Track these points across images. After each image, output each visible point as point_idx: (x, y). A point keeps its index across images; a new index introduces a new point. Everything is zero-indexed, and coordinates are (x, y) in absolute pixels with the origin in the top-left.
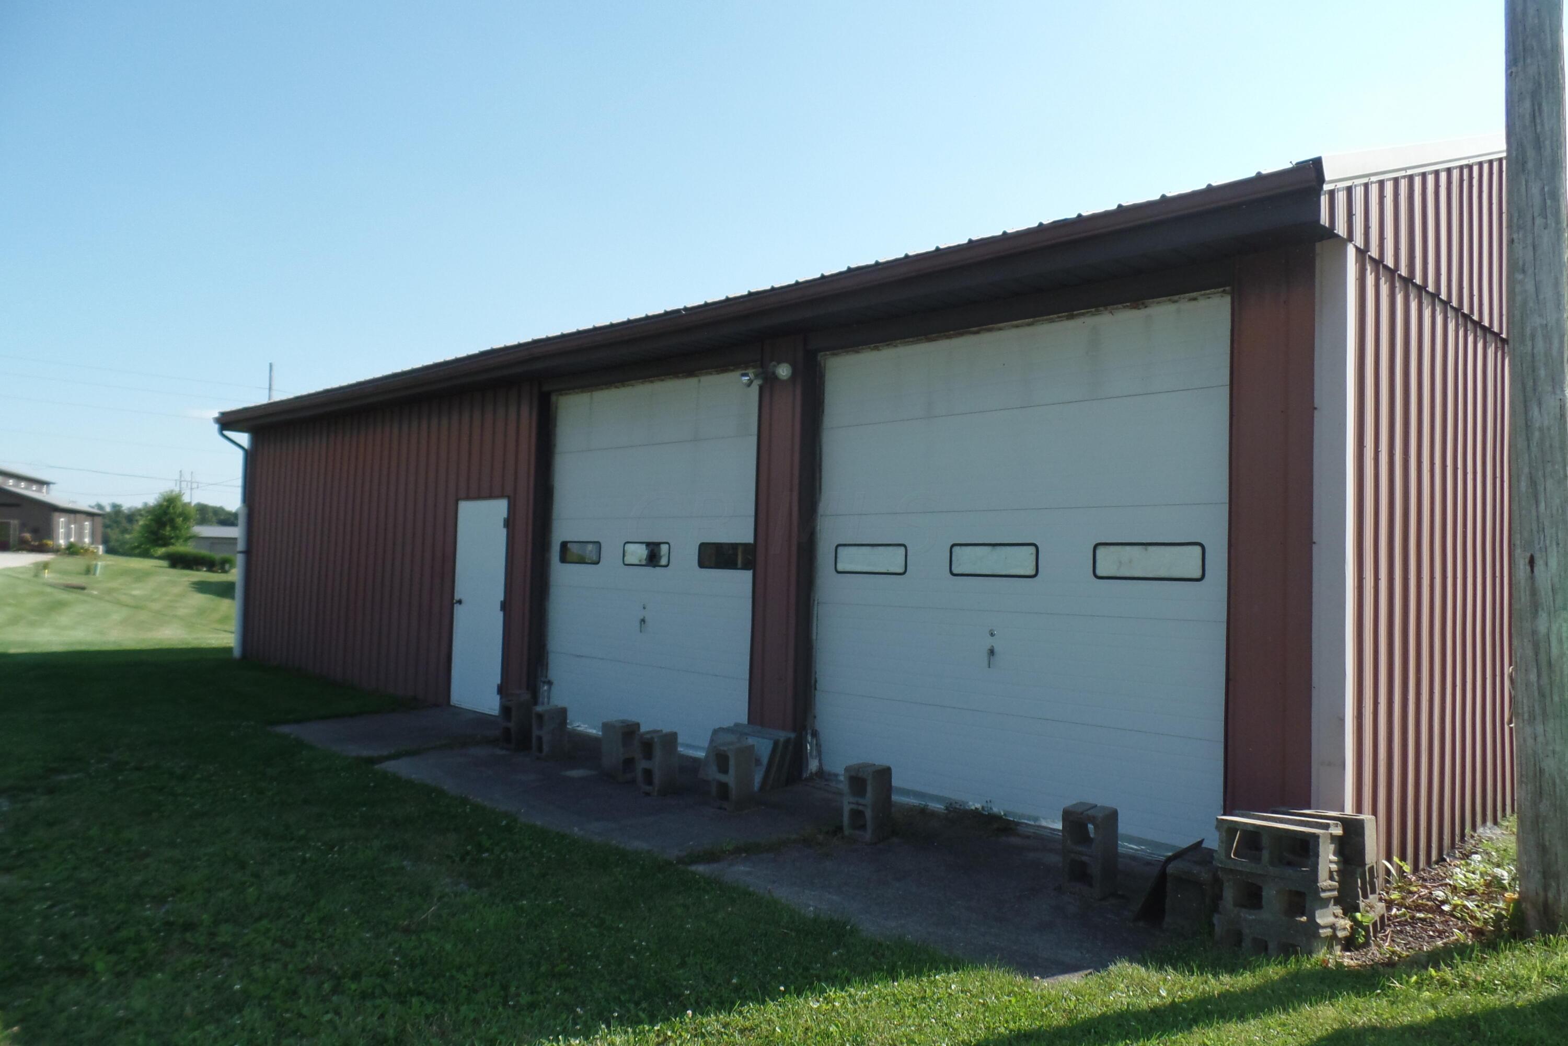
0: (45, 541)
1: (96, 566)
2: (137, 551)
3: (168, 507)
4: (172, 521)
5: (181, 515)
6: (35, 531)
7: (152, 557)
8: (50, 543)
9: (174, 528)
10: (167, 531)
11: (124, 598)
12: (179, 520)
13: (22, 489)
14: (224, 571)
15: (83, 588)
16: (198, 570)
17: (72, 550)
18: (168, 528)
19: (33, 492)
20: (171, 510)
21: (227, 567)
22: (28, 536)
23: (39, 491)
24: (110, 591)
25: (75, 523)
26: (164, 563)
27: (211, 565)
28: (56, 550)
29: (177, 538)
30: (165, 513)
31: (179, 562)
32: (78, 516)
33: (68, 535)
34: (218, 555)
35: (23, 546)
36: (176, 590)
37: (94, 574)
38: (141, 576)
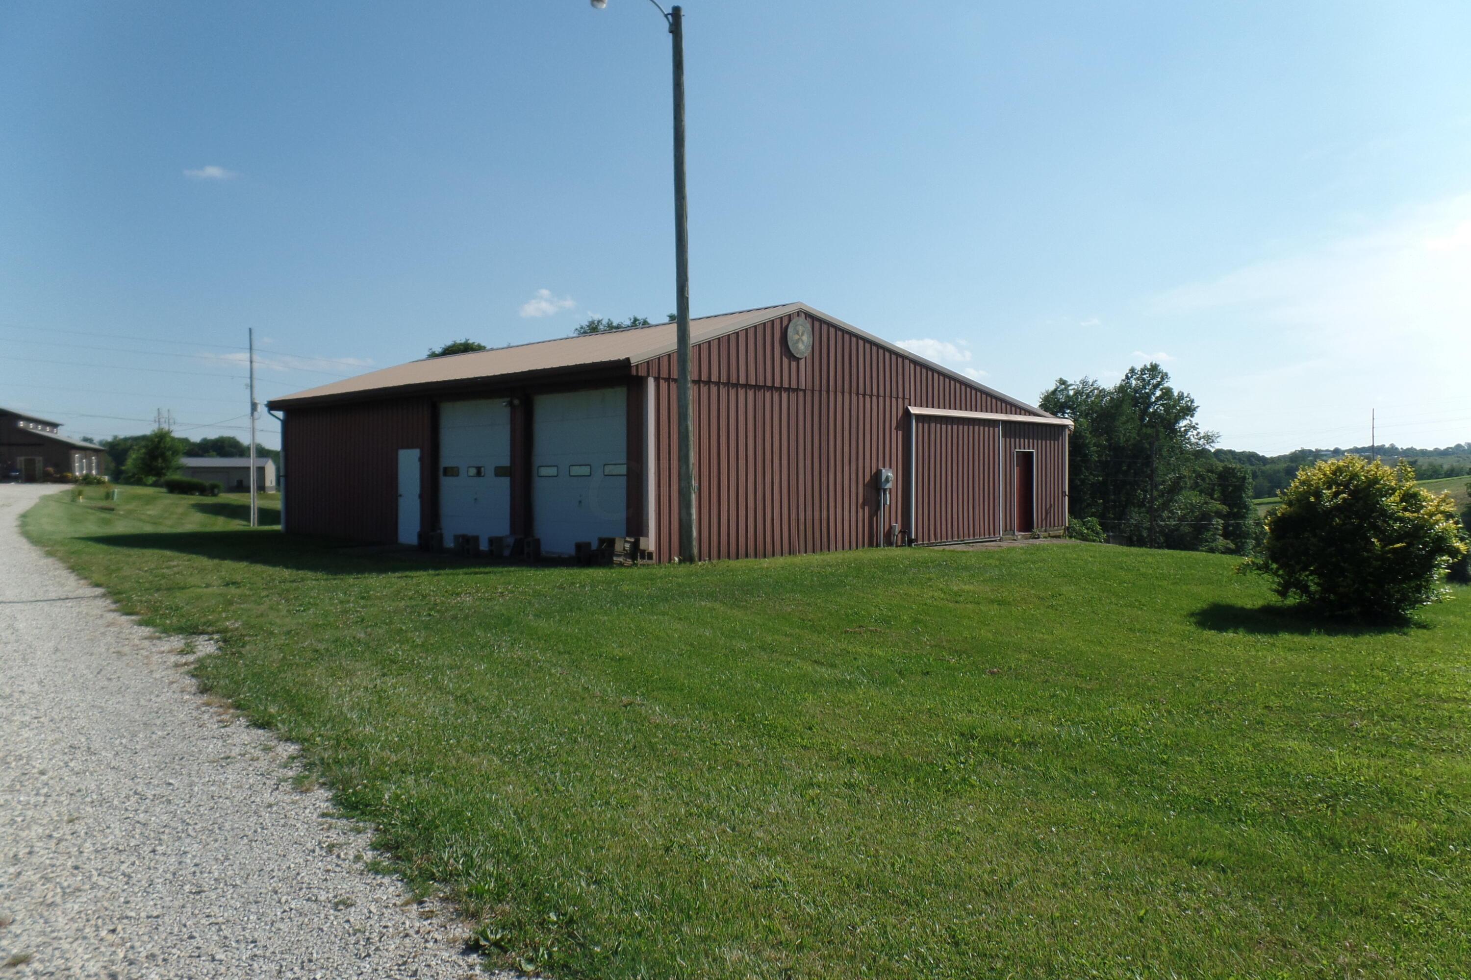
0: (65, 474)
1: (113, 492)
2: (132, 480)
3: (159, 442)
4: (163, 455)
5: (169, 449)
6: (56, 465)
7: (146, 485)
8: (70, 475)
9: (165, 460)
10: (160, 463)
11: (143, 517)
12: (169, 453)
13: (39, 430)
14: (214, 495)
15: (112, 510)
16: (192, 494)
17: (87, 480)
18: (160, 461)
19: (47, 432)
20: (162, 445)
21: (216, 491)
22: (51, 469)
23: (52, 432)
24: (130, 512)
25: (86, 458)
26: (164, 490)
27: (202, 490)
28: (75, 481)
29: (168, 468)
30: (157, 447)
31: (176, 488)
32: (88, 452)
33: (81, 469)
34: (207, 483)
35: (46, 478)
36: (180, 510)
37: (113, 499)
38: (150, 500)
